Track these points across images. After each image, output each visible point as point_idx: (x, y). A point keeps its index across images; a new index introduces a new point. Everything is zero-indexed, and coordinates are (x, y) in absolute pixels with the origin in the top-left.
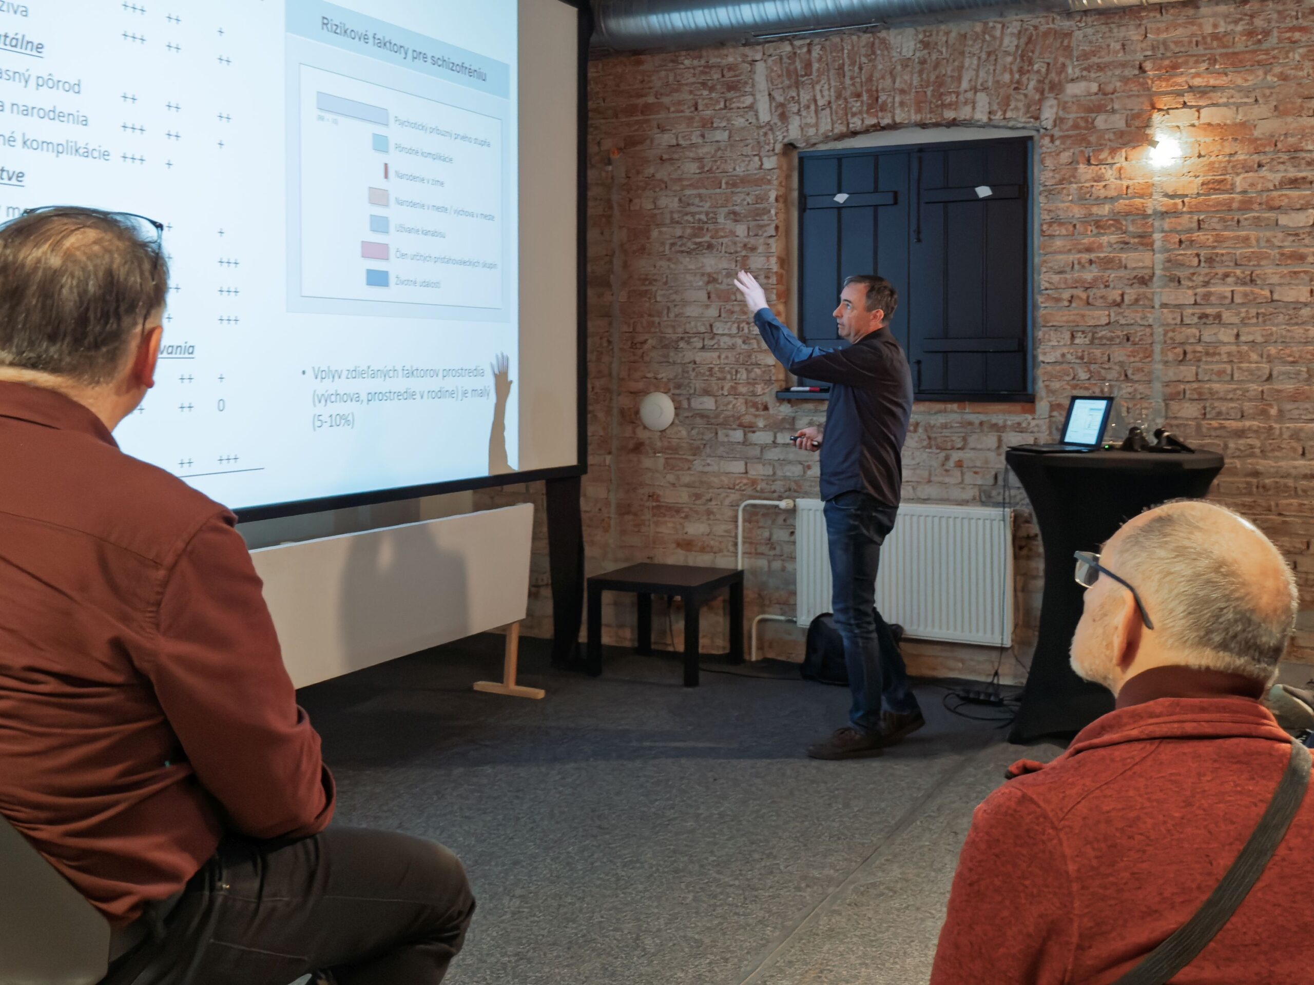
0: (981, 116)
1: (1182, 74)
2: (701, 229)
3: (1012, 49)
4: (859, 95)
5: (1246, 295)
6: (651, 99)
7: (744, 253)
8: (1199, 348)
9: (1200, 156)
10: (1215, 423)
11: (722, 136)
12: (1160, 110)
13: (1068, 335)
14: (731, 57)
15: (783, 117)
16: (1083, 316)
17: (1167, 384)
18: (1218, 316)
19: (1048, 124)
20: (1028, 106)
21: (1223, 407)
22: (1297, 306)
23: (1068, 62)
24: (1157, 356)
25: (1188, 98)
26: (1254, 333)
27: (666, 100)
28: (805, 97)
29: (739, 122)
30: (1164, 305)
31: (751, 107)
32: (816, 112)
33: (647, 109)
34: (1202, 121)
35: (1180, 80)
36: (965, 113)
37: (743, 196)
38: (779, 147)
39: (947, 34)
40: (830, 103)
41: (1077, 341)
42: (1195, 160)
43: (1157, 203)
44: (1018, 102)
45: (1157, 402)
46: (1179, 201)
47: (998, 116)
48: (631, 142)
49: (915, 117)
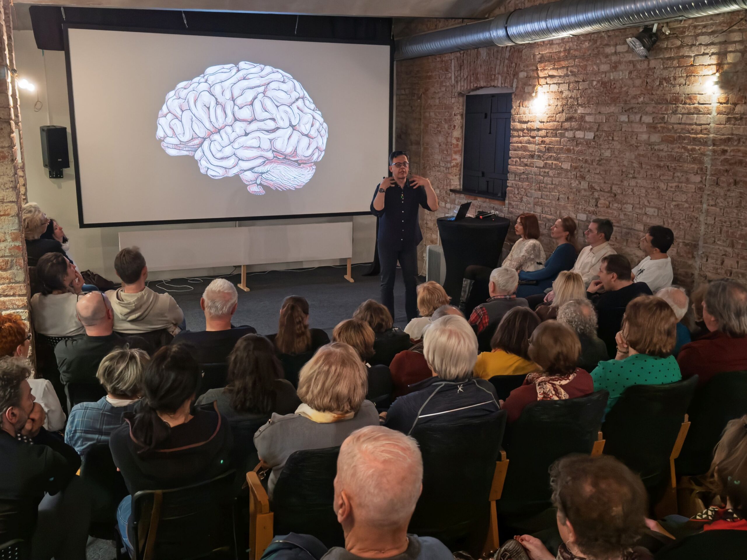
0: (499, 85)
1: (547, 69)
2: (438, 125)
3: (508, 57)
4: (473, 74)
5: (555, 164)
6: (430, 74)
7: (447, 135)
8: (543, 185)
9: (549, 105)
10: (544, 216)
11: (443, 89)
12: (541, 85)
13: (514, 176)
14: (446, 58)
15: (457, 82)
16: (518, 169)
17: (535, 198)
18: (548, 173)
19: (514, 89)
20: (510, 81)
21: (547, 209)
22: (567, 171)
23: (521, 63)
24: (533, 188)
25: (549, 80)
26: (556, 181)
27: (434, 74)
28: (462, 74)
29: (448, 84)
30: (536, 167)
31: (451, 78)
32: (464, 81)
33: (430, 77)
34: (551, 90)
35: (546, 72)
36: (496, 83)
37: (447, 113)
38: (456, 94)
39: (494, 50)
40: (467, 77)
41: (516, 178)
42: (548, 107)
43: (537, 125)
44: (508, 80)
45: (532, 205)
46: (542, 124)
47: (503, 85)
48: (427, 90)
49: (485, 84)
